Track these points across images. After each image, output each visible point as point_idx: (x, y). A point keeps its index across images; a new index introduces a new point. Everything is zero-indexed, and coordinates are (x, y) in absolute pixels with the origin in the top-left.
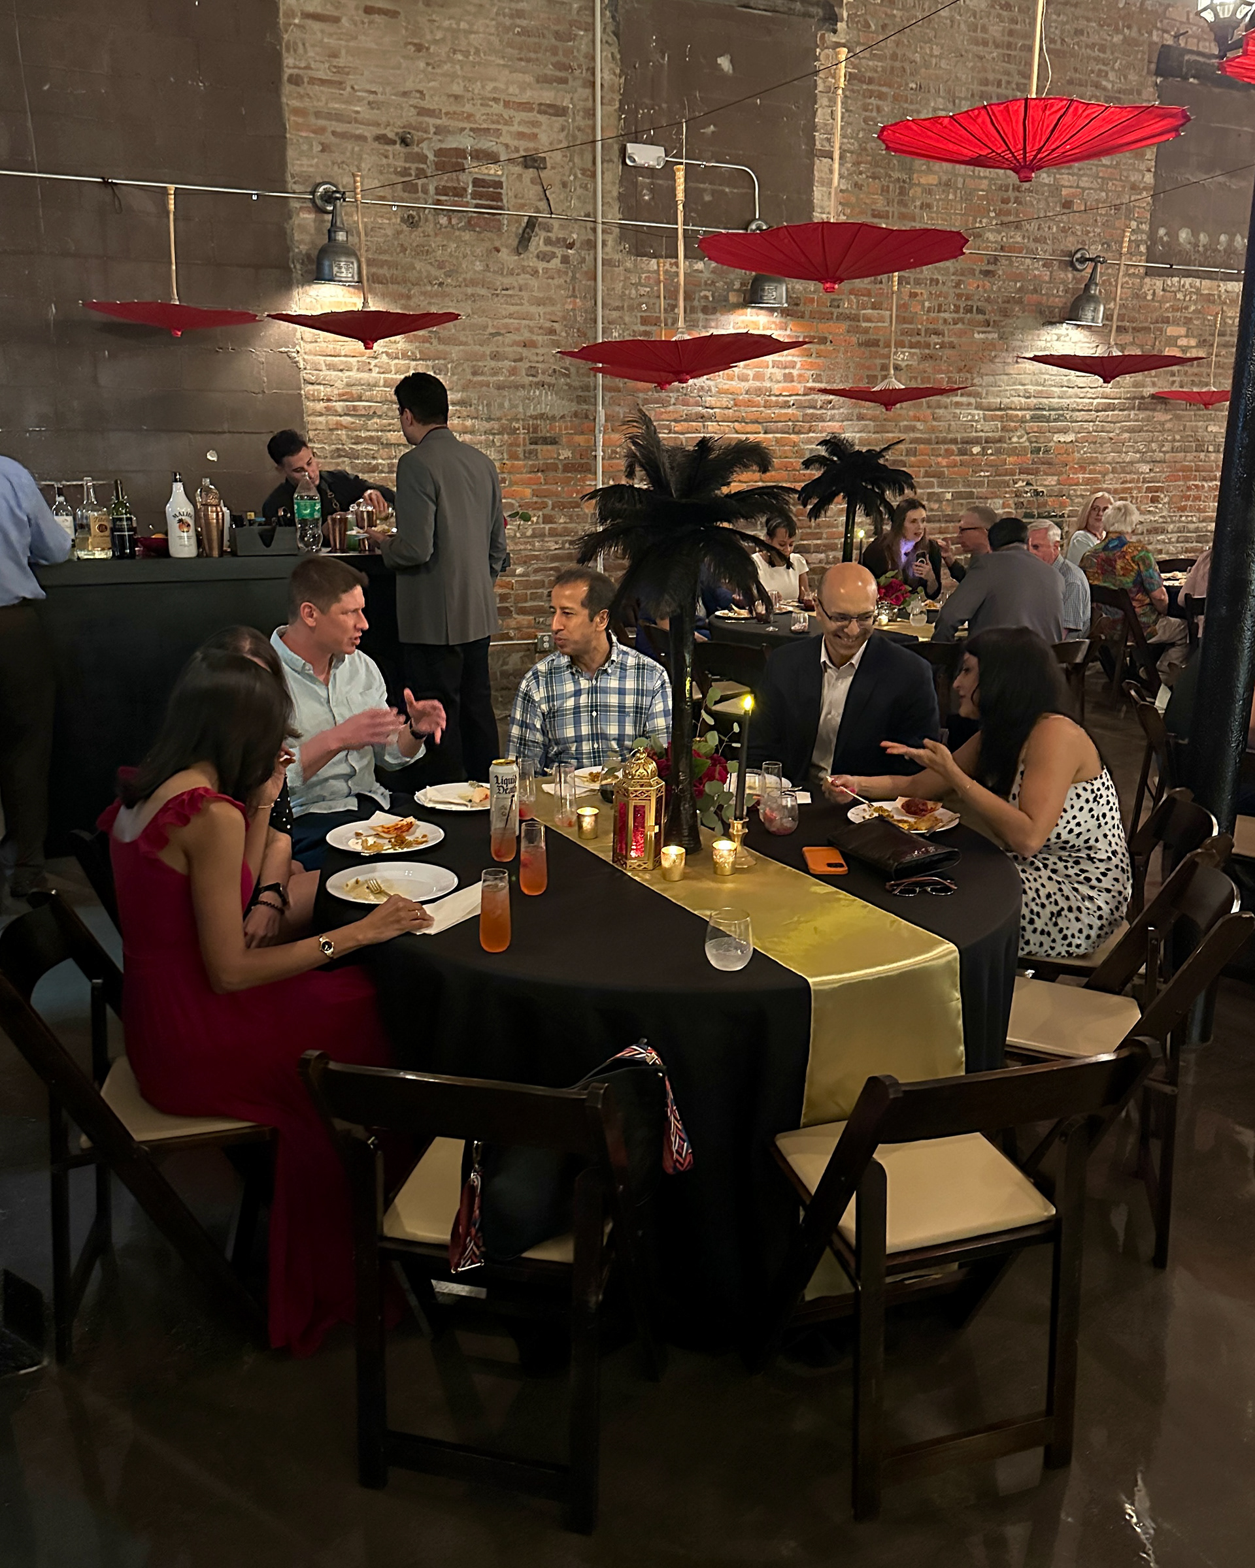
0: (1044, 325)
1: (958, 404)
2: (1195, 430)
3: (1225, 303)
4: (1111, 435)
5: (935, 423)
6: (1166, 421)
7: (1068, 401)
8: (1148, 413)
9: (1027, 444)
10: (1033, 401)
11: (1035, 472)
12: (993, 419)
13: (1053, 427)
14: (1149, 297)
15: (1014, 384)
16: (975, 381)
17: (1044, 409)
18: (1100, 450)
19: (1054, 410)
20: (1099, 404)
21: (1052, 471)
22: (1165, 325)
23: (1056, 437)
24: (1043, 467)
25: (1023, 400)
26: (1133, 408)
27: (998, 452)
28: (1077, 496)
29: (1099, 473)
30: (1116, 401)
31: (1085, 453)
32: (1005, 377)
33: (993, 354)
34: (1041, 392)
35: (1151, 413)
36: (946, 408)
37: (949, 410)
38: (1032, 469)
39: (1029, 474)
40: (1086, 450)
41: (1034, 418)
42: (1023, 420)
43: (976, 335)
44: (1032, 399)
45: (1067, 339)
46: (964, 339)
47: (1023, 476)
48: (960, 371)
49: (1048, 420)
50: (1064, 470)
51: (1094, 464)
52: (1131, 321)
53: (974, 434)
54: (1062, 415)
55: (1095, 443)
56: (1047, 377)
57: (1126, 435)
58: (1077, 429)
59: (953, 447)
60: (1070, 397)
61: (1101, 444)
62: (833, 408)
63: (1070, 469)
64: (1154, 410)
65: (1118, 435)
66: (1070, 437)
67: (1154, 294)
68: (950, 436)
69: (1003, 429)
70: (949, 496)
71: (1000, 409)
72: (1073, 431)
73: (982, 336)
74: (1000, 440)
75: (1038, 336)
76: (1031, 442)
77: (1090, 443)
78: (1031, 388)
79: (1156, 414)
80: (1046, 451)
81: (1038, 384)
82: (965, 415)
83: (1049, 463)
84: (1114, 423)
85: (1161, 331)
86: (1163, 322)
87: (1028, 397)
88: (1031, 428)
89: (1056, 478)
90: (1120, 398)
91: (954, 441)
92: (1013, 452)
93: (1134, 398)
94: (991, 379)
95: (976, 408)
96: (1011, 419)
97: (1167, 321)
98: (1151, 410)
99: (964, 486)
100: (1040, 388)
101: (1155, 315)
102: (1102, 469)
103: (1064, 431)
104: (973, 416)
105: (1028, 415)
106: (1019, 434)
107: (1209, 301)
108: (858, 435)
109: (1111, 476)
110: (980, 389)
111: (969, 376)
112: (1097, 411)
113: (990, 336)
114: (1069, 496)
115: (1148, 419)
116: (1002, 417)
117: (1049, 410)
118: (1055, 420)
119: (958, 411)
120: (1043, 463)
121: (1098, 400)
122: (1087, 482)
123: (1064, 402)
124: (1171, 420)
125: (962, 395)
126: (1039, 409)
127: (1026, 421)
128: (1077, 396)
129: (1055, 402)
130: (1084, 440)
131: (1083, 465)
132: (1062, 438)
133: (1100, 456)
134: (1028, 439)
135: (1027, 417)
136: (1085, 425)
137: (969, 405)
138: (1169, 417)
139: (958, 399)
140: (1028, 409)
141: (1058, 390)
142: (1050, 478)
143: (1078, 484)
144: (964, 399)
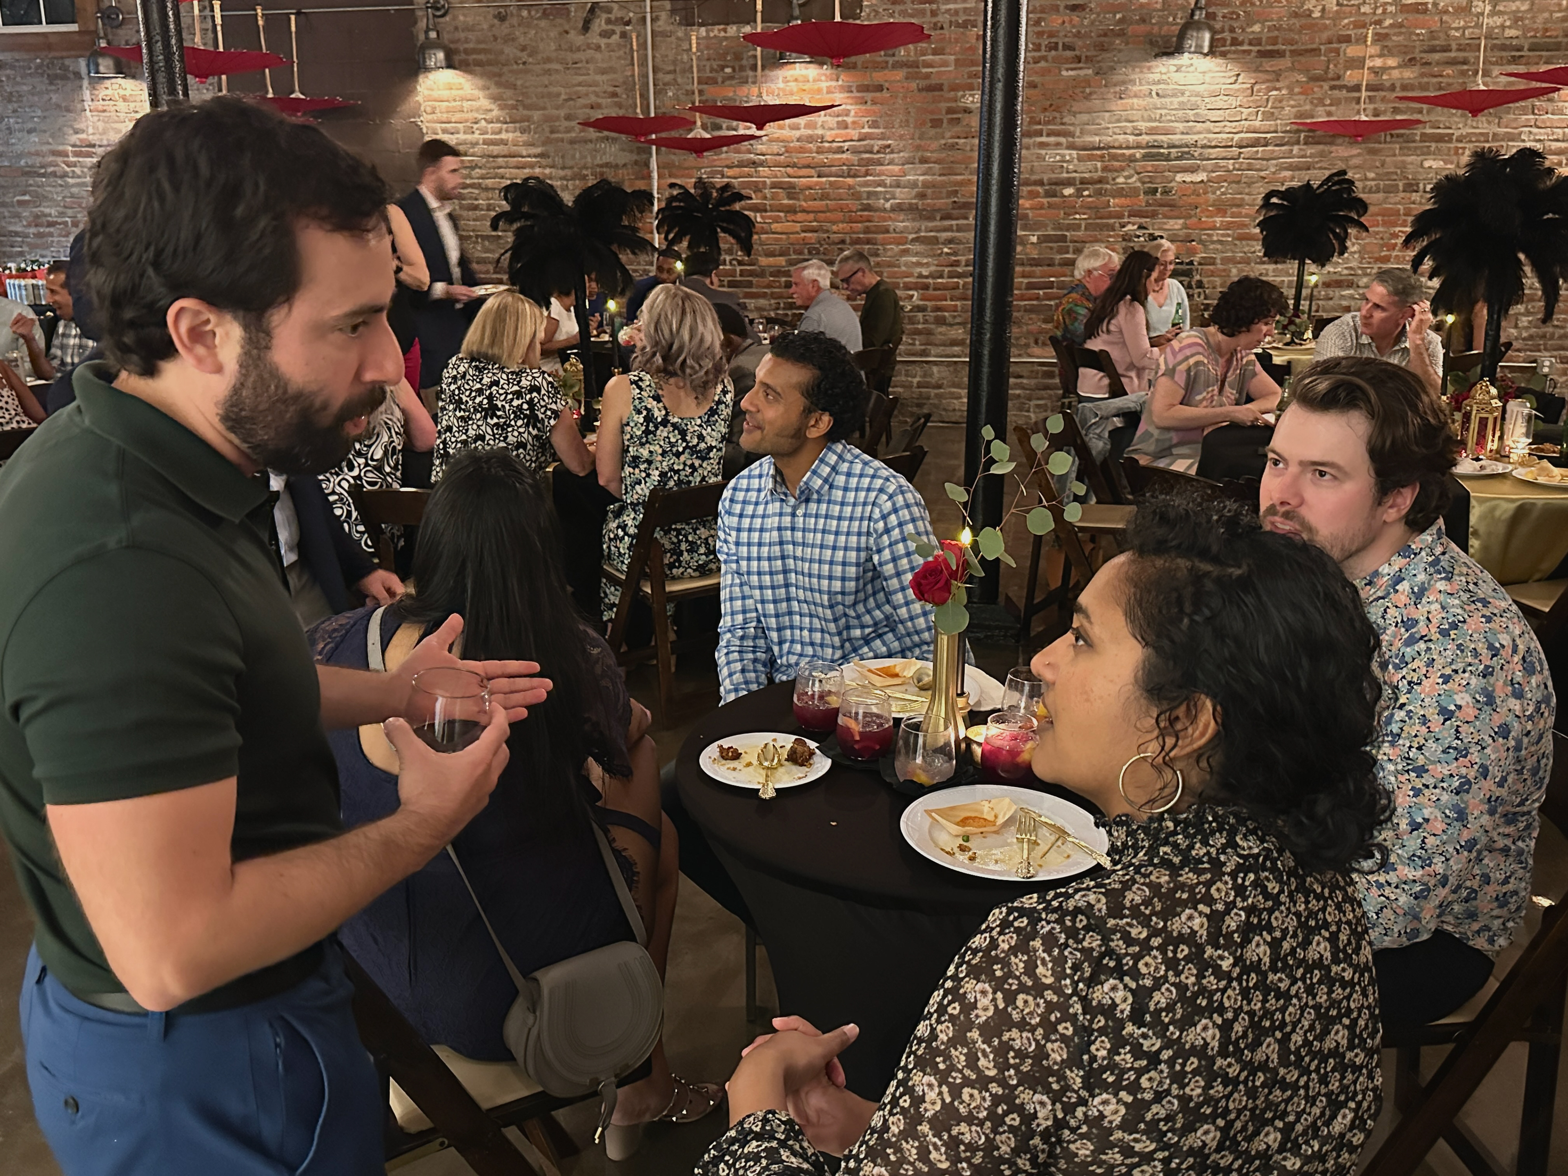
0: (1157, 56)
1: (1042, 145)
2: (1403, 166)
3: (1446, 12)
4: (1263, 174)
6: (1352, 156)
7: (1196, 137)
8: (1321, 147)
9: (1138, 184)
10: (1145, 138)
11: (1153, 215)
12: (1090, 158)
13: (1173, 166)
14: (1317, 14)
15: (1119, 121)
16: (1065, 120)
17: (1161, 147)
19: (1174, 147)
20: (1242, 139)
21: (1175, 213)
22: (1344, 45)
23: (1179, 177)
24: (1162, 210)
25: (1131, 138)
26: (1298, 143)
27: (1099, 193)
28: (1213, 242)
29: (1247, 216)
30: (1269, 136)
31: (1223, 194)
32: (1107, 114)
33: (1088, 90)
34: (1153, 128)
35: (1326, 148)
36: (1027, 148)
37: (1034, 151)
38: (1147, 211)
39: (1142, 217)
40: (1225, 191)
41: (1146, 157)
42: (1132, 159)
43: (1064, 73)
44: (1144, 136)
45: (1192, 69)
46: (1047, 78)
47: (1133, 219)
48: (1045, 110)
49: (1167, 158)
50: (1193, 212)
51: (1239, 206)
52: (1292, 42)
53: (1065, 175)
54: (1188, 153)
55: (1238, 182)
56: (1163, 112)
57: (1288, 174)
58: (1210, 168)
59: (1040, 189)
60: (1199, 133)
61: (1249, 185)
62: (892, 152)
63: (1202, 211)
64: (1331, 143)
65: (1274, 173)
66: (1202, 176)
67: (1323, 10)
68: (1034, 177)
69: (1105, 169)
70: (1034, 239)
71: (1099, 148)
72: (1204, 170)
73: (1071, 73)
74: (1100, 181)
75: (1149, 68)
76: (1143, 183)
77: (1230, 183)
78: (1143, 125)
79: (1334, 148)
80: (1166, 192)
81: (1151, 120)
82: (1051, 157)
83: (1172, 205)
84: (1269, 160)
85: (1337, 51)
86: (1340, 41)
87: (1139, 135)
88: (1143, 167)
89: (1181, 221)
90: (1276, 132)
91: (1041, 183)
92: (1120, 193)
93: (1298, 131)
94: (1085, 117)
95: (1068, 148)
96: (1114, 157)
97: (1347, 40)
98: (1325, 144)
99: (1054, 229)
100: (1155, 124)
101: (1325, 36)
103: (1193, 170)
104: (1063, 156)
105: (1139, 154)
106: (1126, 173)
107: (1418, 11)
108: (921, 178)
110: (1071, 128)
111: (1057, 115)
112: (1241, 147)
113: (1082, 73)
114: (1201, 242)
115: (1322, 154)
116: (1103, 156)
117: (1169, 147)
118: (1177, 158)
119: (1043, 152)
120: (1161, 205)
121: (1242, 135)
122: (1227, 226)
123: (1190, 138)
124: (1359, 155)
125: (1048, 135)
126: (1154, 147)
127: (1136, 161)
128: (1210, 132)
129: (1176, 138)
130: (1219, 180)
131: (1221, 208)
132: (1188, 178)
133: (1247, 197)
134: (1140, 180)
135: (1138, 156)
136: (1222, 163)
137: (1058, 145)
138: (1355, 151)
139: (1044, 139)
140: (1138, 147)
141: (1180, 126)
142: (1172, 222)
143: (1214, 228)
144: (1052, 139)
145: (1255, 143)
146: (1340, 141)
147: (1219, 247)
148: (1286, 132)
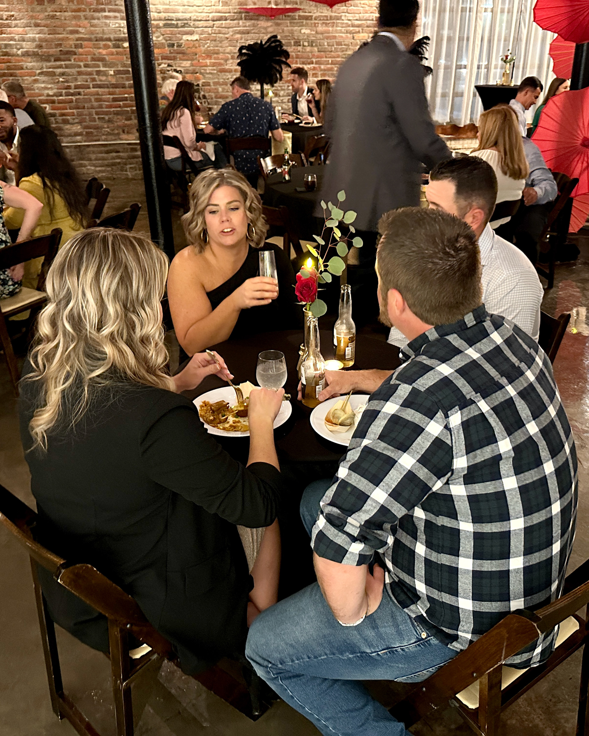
1: (107, 17)
2: (292, 32)
4: (227, 36)
5: (92, 29)
6: (268, 27)
7: (190, 15)
8: (253, 21)
9: (164, 41)
10: (163, 15)
11: (174, 59)
13: (181, 31)
17: (172, 20)
18: (220, 45)
19: (179, 20)
20: (214, 17)
21: (185, 58)
23: (185, 37)
24: (178, 56)
25: (156, 14)
26: (241, 19)
28: (207, 74)
29: (222, 59)
30: (227, 15)
31: (208, 47)
34: (166, 9)
35: (256, 22)
36: (99, 19)
37: (101, 21)
38: (170, 57)
39: (168, 60)
40: (209, 45)
41: (165, 25)
42: (158, 27)
47: (164, 61)
49: (177, 26)
50: (195, 57)
51: (217, 53)
53: (123, 35)
54: (187, 24)
55: (215, 40)
57: (238, 36)
58: (200, 32)
59: (109, 43)
60: (191, 12)
61: (221, 42)
62: (15, 19)
63: (199, 57)
64: (258, 20)
65: (232, 35)
66: (195, 37)
68: (105, 36)
70: (112, 73)
72: (197, 33)
76: (167, 40)
77: (211, 41)
78: (161, 7)
79: (259, 22)
80: (179, 46)
81: (164, 4)
83: (183, 53)
84: (228, 28)
87: (160, 13)
88: (165, 31)
89: (189, 62)
90: (229, 13)
91: (109, 40)
93: (240, 13)
98: (255, 20)
99: (122, 67)
100: (168, 7)
102: (223, 57)
103: (191, 33)
104: (120, 24)
105: (161, 23)
106: (156, 35)
108: (37, 36)
109: (231, 61)
112: (213, 21)
114: (201, 73)
115: (254, 25)
117: (176, 20)
118: (182, 27)
119: (108, 21)
120: (178, 53)
121: (213, 14)
122: (213, 65)
123: (187, 16)
124: (271, 26)
125: (109, 11)
126: (168, 20)
127: (160, 28)
128: (197, 12)
129: (180, 15)
130: (206, 39)
131: (209, 55)
132: (189, 38)
133: (220, 49)
134: (164, 39)
135: (161, 25)
136: (206, 29)
137: (115, 17)
138: (269, 24)
139: (107, 14)
140: (160, 20)
141: (181, 8)
142: (185, 62)
143: (206, 66)
144: (111, 14)
145: (220, 19)
146: (261, 18)
147: (210, 76)
148: (234, 13)
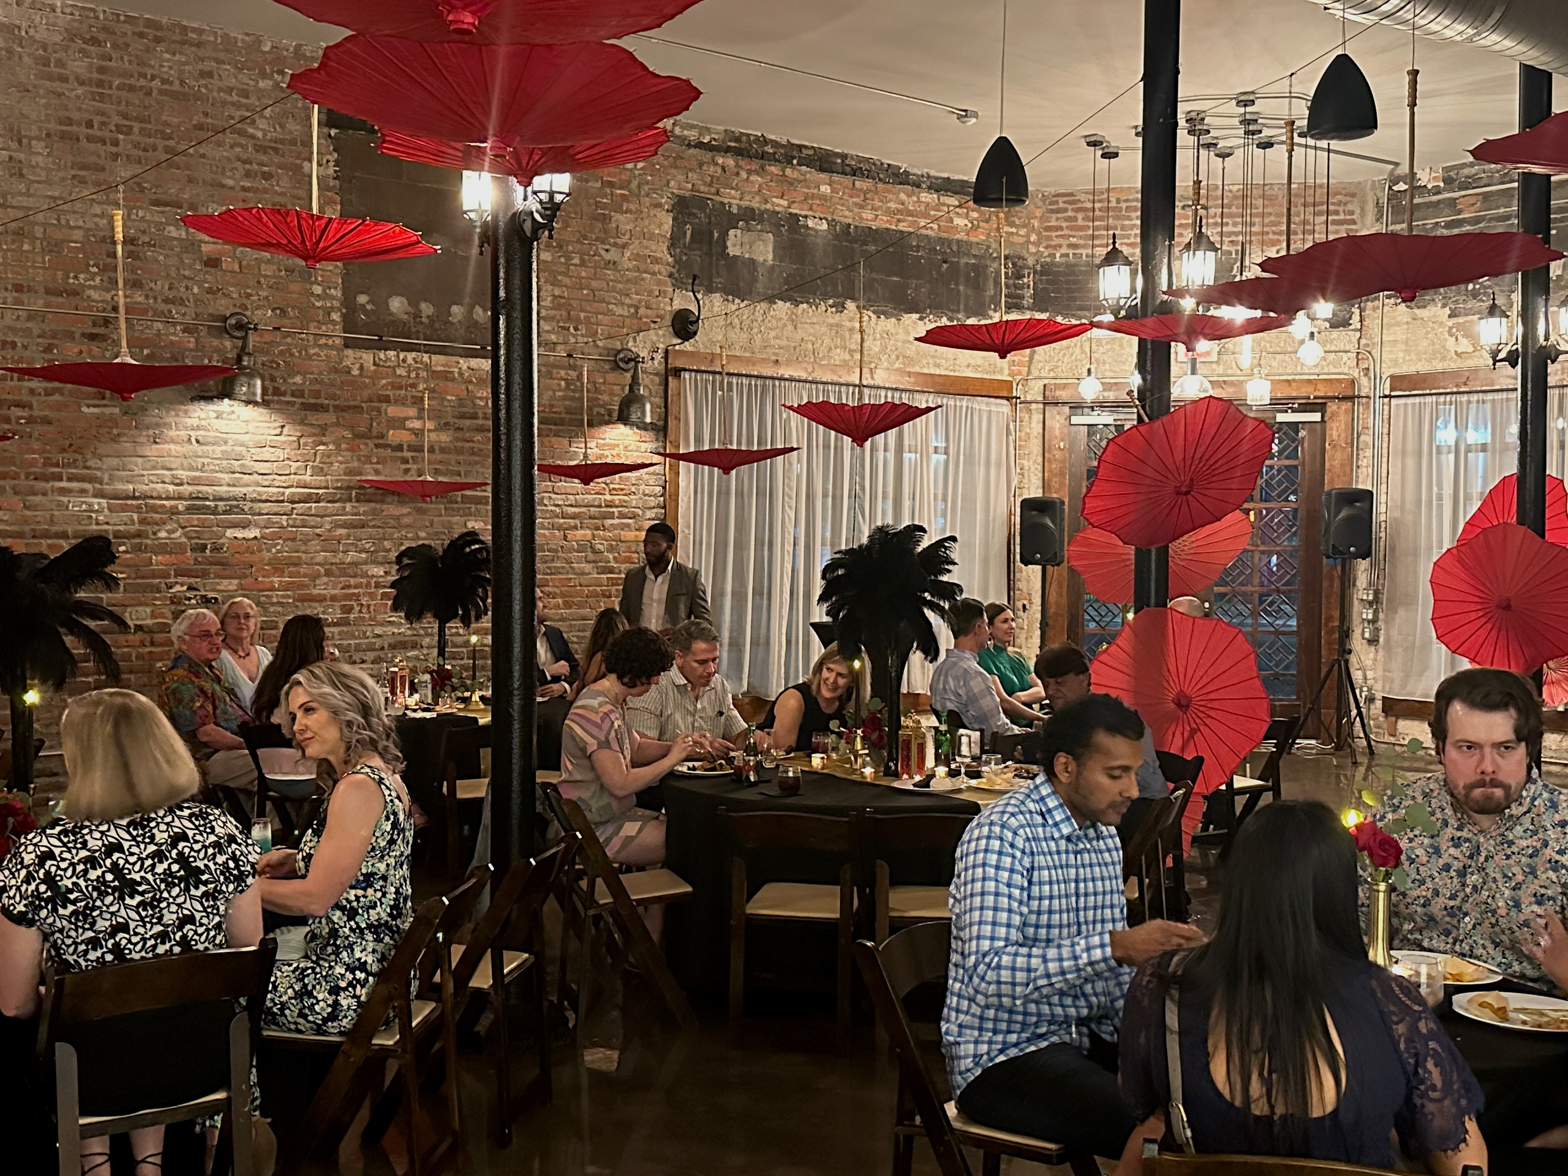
0: (193, 399)
1: (63, 491)
3: (471, 382)
4: (318, 531)
5: (28, 513)
7: (244, 490)
8: (373, 505)
9: (184, 540)
10: (187, 489)
11: (204, 575)
12: (124, 509)
13: (222, 520)
14: (356, 372)
15: (154, 468)
16: (89, 464)
17: (207, 499)
18: (303, 548)
19: (221, 499)
20: (293, 494)
21: (227, 573)
22: (384, 405)
23: (230, 533)
24: (213, 569)
25: (171, 488)
26: (350, 500)
27: (138, 548)
28: (273, 604)
29: (305, 576)
30: (321, 491)
31: (278, 552)
32: (140, 460)
33: (115, 431)
34: (195, 478)
35: (378, 506)
36: (44, 494)
37: (50, 497)
38: (197, 570)
39: (189, 576)
40: (281, 549)
41: (190, 510)
42: (174, 511)
43: (85, 409)
44: (185, 487)
45: (233, 417)
46: (64, 414)
47: (180, 579)
48: (63, 450)
49: (214, 511)
50: (248, 572)
51: (296, 565)
52: (333, 397)
53: (95, 527)
54: (237, 506)
55: (294, 540)
56: (206, 461)
57: (343, 531)
58: (262, 524)
59: (63, 543)
60: (247, 485)
61: (305, 542)
63: (258, 571)
64: (382, 502)
65: (329, 531)
66: (254, 532)
67: (361, 368)
68: (55, 529)
69: (142, 521)
71: (134, 498)
72: (257, 525)
73: (93, 410)
74: (138, 535)
75: (186, 412)
76: (190, 538)
77: (285, 540)
78: (183, 474)
79: (385, 507)
80: (217, 549)
81: (191, 469)
82: (76, 505)
83: (224, 564)
84: (322, 517)
85: (379, 410)
86: (380, 401)
87: (181, 484)
88: (188, 520)
89: (236, 582)
90: (327, 488)
92: (163, 549)
93: (349, 488)
94: (115, 461)
95: (95, 496)
96: (154, 509)
97: (387, 400)
98: (376, 502)
100: (197, 474)
101: (366, 394)
102: (309, 572)
103: (245, 525)
104: (90, 505)
105: (181, 505)
106: (168, 527)
107: (447, 379)
109: (325, 579)
110: (99, 474)
111: (79, 457)
112: (293, 502)
113: (107, 411)
115: (374, 512)
116: (139, 507)
117: (214, 500)
118: (225, 512)
119: (65, 499)
120: (211, 564)
121: (293, 490)
122: (287, 587)
123: (238, 491)
124: (409, 514)
125: (70, 480)
126: (198, 498)
127: (179, 513)
128: (258, 485)
129: (223, 490)
130: (274, 537)
131: (278, 566)
132: (240, 534)
133: (304, 556)
134: (185, 535)
135: (180, 508)
136: (275, 518)
137: (83, 491)
138: (405, 510)
139: (64, 484)
140: (180, 498)
141: (226, 477)
142: (225, 582)
143: (272, 589)
144: (75, 485)
145: (307, 499)
146: (389, 499)
147: (280, 609)
148: (336, 488)
